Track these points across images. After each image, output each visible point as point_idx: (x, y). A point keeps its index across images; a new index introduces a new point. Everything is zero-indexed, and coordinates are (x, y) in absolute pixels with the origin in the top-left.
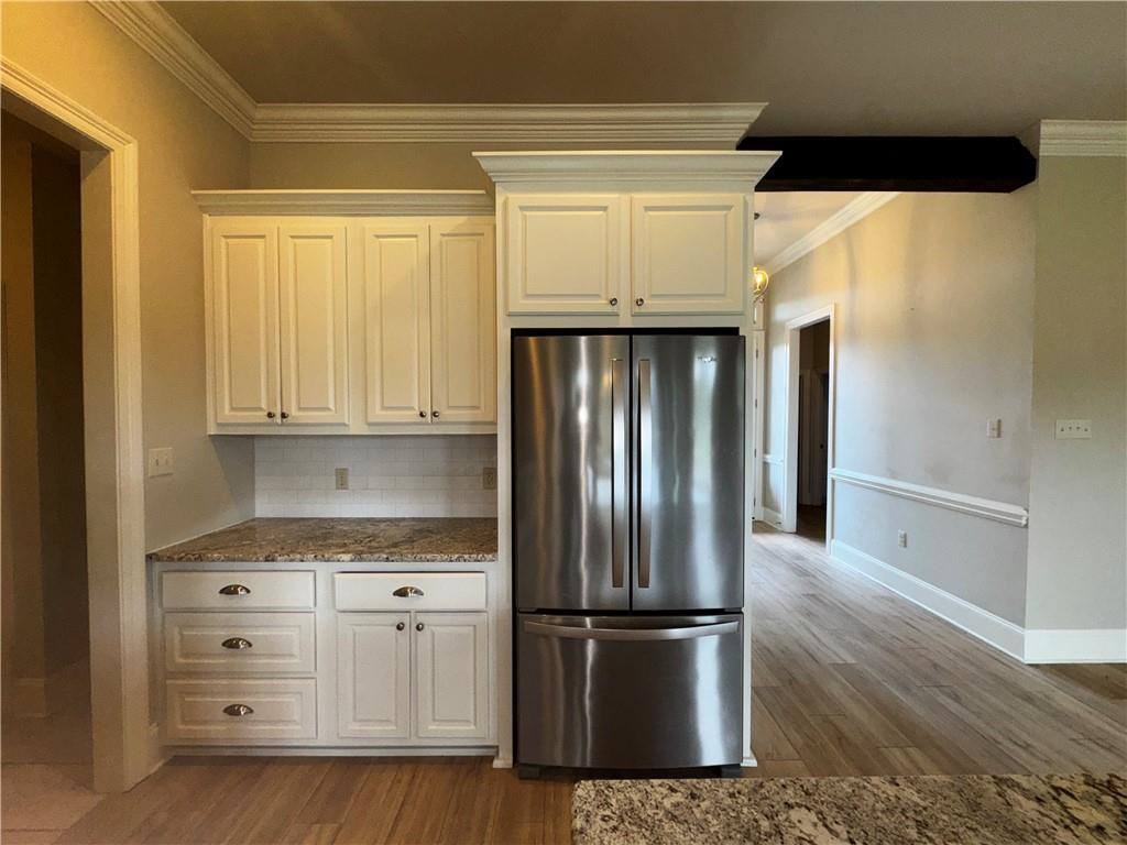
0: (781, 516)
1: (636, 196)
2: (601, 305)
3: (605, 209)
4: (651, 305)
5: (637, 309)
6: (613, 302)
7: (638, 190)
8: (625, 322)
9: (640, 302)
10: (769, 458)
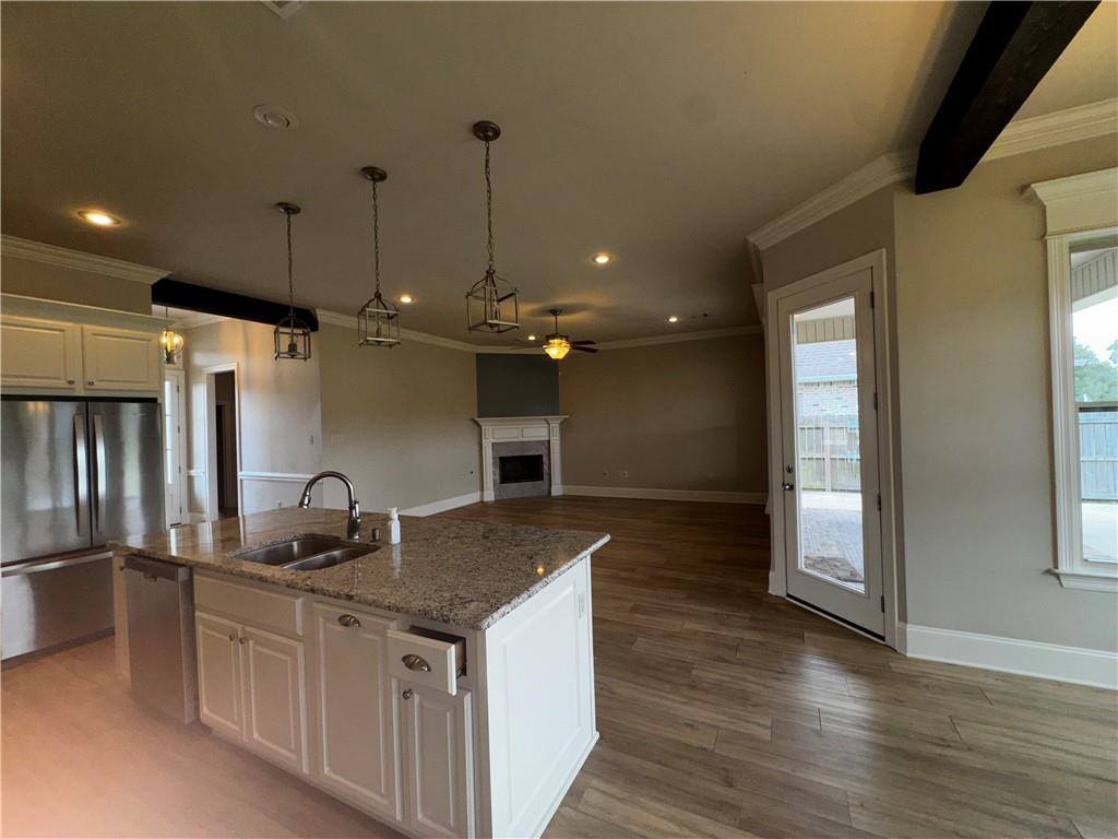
0: (205, 516)
1: (86, 327)
2: (62, 383)
3: (62, 331)
4: (97, 385)
5: (88, 386)
6: (71, 382)
7: (87, 322)
8: (80, 392)
9: (91, 384)
10: (193, 472)
